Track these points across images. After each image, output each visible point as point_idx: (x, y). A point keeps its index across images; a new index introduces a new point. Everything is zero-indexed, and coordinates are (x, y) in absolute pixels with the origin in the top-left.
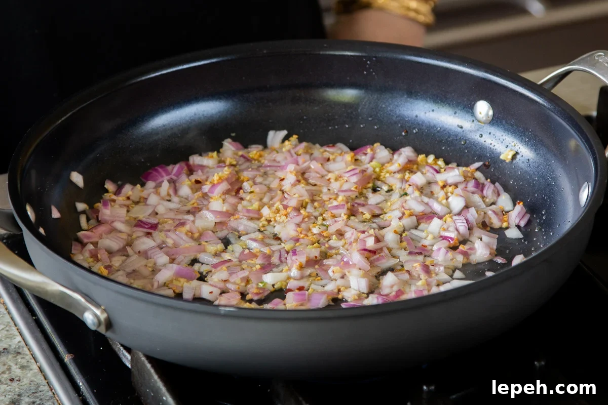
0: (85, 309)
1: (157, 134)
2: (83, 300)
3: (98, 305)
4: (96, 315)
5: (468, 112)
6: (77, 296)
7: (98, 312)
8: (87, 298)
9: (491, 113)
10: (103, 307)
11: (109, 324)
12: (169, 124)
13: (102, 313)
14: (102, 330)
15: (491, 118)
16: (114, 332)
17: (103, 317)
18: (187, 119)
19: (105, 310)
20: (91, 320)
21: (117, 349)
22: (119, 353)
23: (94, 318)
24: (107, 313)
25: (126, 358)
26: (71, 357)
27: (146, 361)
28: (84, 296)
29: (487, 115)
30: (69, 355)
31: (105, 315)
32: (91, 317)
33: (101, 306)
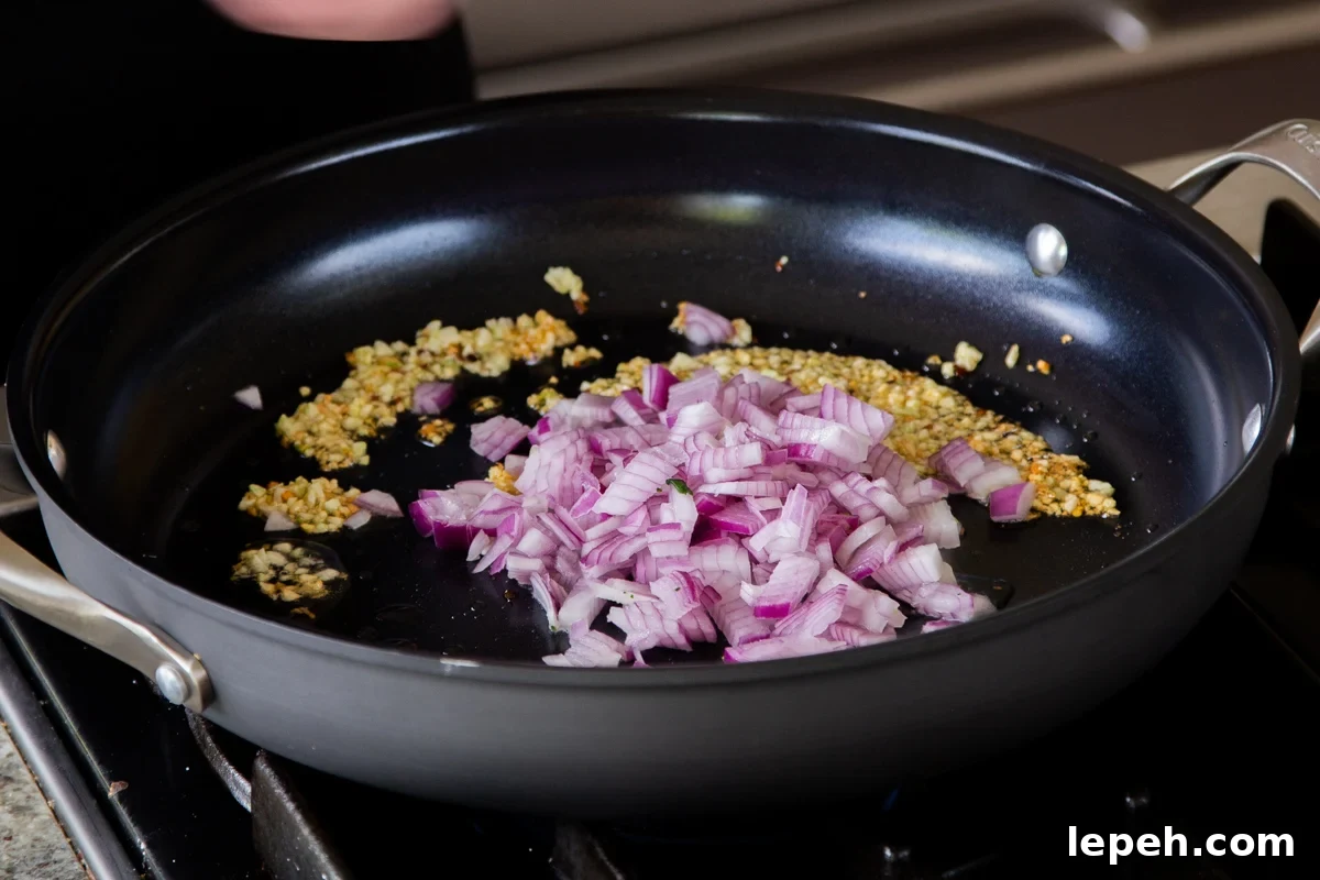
0: (160, 659)
1: (342, 286)
2: (155, 640)
3: (186, 652)
4: (181, 674)
5: (1012, 249)
6: (141, 631)
7: (186, 666)
8: (164, 636)
9: (1063, 251)
10: (196, 656)
11: (210, 693)
12: (369, 266)
13: (194, 668)
14: (195, 705)
15: (1062, 264)
16: (220, 710)
17: (196, 677)
19: (201, 662)
20: (172, 683)
21: (220, 771)
22: (225, 778)
23: (178, 679)
24: (206, 668)
25: (242, 790)
26: (120, 789)
27: (285, 796)
28: (157, 630)
29: (1055, 256)
30: (118, 783)
31: (202, 673)
32: (172, 677)
33: (192, 653)
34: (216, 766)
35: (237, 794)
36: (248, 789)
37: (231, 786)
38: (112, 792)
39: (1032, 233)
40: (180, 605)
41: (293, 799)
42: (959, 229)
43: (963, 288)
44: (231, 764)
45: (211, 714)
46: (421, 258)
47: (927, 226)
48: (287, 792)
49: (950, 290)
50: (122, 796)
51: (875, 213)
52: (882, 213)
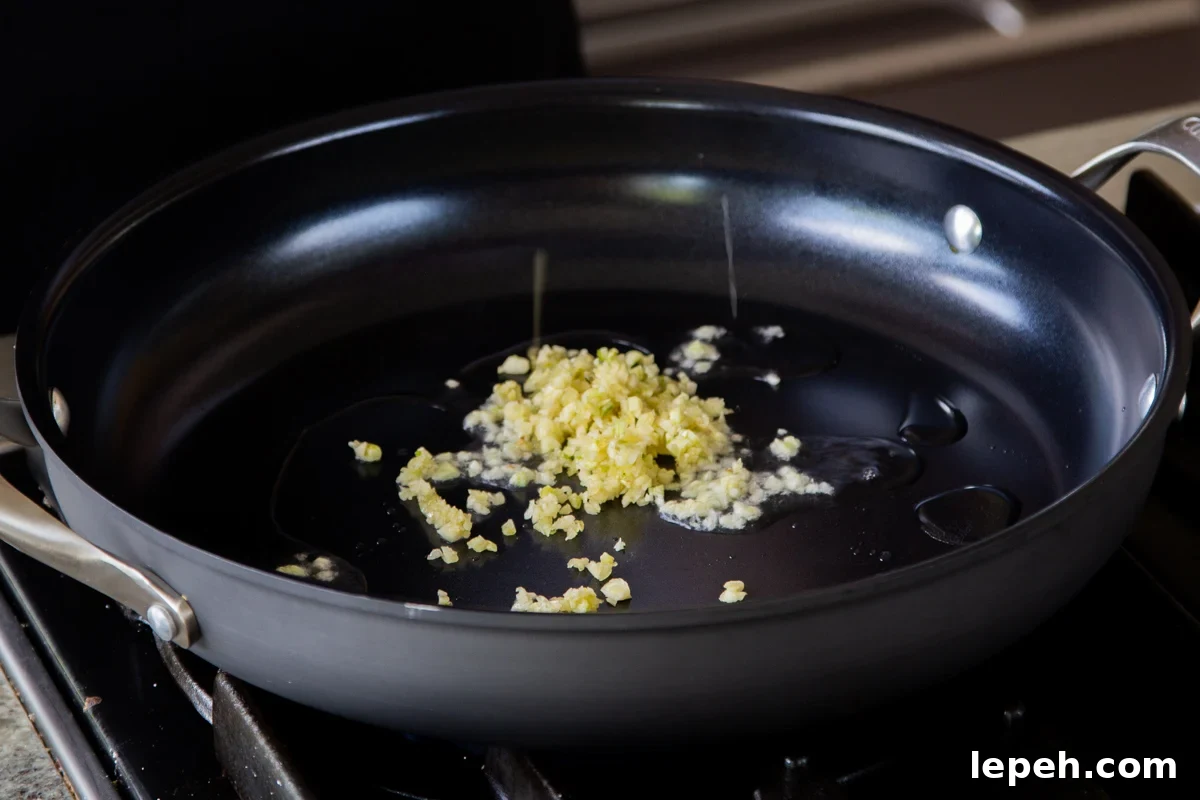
0: (152, 600)
1: (323, 257)
2: (147, 582)
3: (174, 593)
4: (171, 613)
5: (932, 228)
6: (136, 575)
7: (175, 607)
8: (155, 579)
9: (978, 231)
10: (184, 597)
11: (196, 631)
13: (182, 608)
14: (183, 641)
15: (977, 242)
16: (204, 645)
17: (183, 616)
18: (383, 228)
19: (188, 602)
20: (162, 622)
21: (185, 687)
22: (189, 694)
23: (167, 617)
24: (193, 609)
25: (204, 704)
26: (95, 703)
27: (243, 710)
28: (149, 573)
29: (971, 235)
30: (92, 699)
31: (189, 613)
32: (161, 616)
33: (181, 595)
34: (180, 682)
35: (200, 708)
36: (210, 703)
37: (195, 700)
38: (88, 705)
39: (950, 213)
40: (170, 550)
41: (251, 713)
42: (884, 211)
43: (887, 263)
44: (195, 680)
45: (196, 649)
46: (395, 232)
47: (854, 207)
48: (245, 706)
49: (875, 265)
50: (96, 709)
51: (807, 194)
52: (813, 194)
